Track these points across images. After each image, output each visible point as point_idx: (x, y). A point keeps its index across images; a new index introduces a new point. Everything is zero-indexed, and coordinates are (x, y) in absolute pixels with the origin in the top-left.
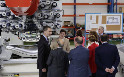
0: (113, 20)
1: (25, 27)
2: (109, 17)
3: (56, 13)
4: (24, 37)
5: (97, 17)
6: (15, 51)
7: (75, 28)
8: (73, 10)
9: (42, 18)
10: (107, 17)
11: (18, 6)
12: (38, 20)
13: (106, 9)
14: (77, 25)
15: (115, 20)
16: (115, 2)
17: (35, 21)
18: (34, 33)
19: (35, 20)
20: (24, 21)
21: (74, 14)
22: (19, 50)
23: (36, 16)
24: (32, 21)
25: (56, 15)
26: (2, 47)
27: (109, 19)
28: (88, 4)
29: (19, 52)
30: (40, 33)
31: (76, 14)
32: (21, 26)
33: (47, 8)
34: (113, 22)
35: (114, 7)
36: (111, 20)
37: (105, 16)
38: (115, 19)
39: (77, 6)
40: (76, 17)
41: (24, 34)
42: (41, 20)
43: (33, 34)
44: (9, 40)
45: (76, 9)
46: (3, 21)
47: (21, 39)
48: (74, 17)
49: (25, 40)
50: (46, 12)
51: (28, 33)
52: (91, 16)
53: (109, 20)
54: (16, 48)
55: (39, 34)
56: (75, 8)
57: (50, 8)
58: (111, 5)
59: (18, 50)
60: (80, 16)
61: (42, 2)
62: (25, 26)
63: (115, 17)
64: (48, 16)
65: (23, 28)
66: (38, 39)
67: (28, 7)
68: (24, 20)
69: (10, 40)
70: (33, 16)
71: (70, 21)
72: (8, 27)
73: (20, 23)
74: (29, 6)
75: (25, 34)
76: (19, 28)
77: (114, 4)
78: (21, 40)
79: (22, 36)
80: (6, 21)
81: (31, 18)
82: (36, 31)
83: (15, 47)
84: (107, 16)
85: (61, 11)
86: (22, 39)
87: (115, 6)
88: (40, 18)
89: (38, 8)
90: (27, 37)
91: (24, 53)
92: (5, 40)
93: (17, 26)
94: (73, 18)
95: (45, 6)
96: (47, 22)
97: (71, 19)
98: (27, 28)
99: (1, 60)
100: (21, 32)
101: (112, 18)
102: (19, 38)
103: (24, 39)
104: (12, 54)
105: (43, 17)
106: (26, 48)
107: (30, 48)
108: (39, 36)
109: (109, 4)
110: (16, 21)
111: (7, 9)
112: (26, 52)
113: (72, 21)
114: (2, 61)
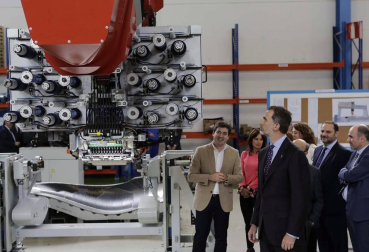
0: (353, 110)
1: (89, 118)
2: (340, 103)
3: (183, 73)
4: (86, 148)
5: (305, 102)
6: (60, 201)
7: (235, 137)
8: (229, 85)
9: (142, 90)
10: (335, 104)
11: (69, 41)
12: (129, 98)
13: (330, 81)
14: (242, 129)
15: (358, 113)
16: (355, 60)
17: (120, 99)
18: (115, 135)
19: (118, 97)
20: (87, 99)
21: (234, 97)
22: (70, 198)
23: (123, 86)
24: (108, 101)
25: (183, 81)
26: (20, 186)
27: (340, 108)
28: (273, 67)
29: (71, 205)
30: (136, 135)
31: (241, 96)
32: (77, 114)
33: (156, 59)
34: (353, 119)
35: (352, 74)
36: (346, 112)
37: (329, 101)
38: (360, 107)
39: (241, 74)
40: (241, 107)
41: (85, 137)
42: (137, 98)
43: (114, 137)
44: (41, 164)
45: (241, 83)
46: (23, 101)
47: (75, 154)
48: (234, 105)
49: (87, 160)
50: (153, 72)
51: (99, 133)
52: (286, 100)
53: (340, 112)
54: (62, 193)
55: (131, 137)
56: (235, 80)
57: (166, 61)
58: (344, 69)
59: (67, 198)
60: (253, 101)
61: (142, 41)
62: (90, 115)
63: (358, 102)
64: (160, 85)
65: (84, 121)
66: (130, 153)
67: (99, 42)
68: (85, 97)
69: (43, 166)
70: (112, 85)
71: (221, 119)
72: (36, 119)
73: (74, 105)
74: (102, 41)
75: (88, 138)
76: (72, 122)
77: (354, 67)
78: (77, 158)
79: (80, 144)
80: (31, 102)
81: (108, 91)
82: (121, 130)
83: (58, 190)
84: (334, 101)
85: (197, 68)
86: (80, 156)
87: (356, 73)
88: (134, 91)
89: (129, 60)
90: (94, 150)
91: (84, 206)
92: (29, 164)
93: (65, 114)
94: (230, 107)
95: (149, 54)
96: (154, 103)
97: (225, 113)
98: (96, 119)
99: (17, 227)
100: (77, 134)
101: (350, 105)
102: (71, 152)
103: (84, 154)
104: (50, 209)
105: (144, 86)
106: (92, 192)
107: (104, 192)
108: (131, 146)
109: (337, 65)
110: (63, 99)
111: (37, 64)
112: (91, 205)
113: (228, 119)
114: (19, 229)
